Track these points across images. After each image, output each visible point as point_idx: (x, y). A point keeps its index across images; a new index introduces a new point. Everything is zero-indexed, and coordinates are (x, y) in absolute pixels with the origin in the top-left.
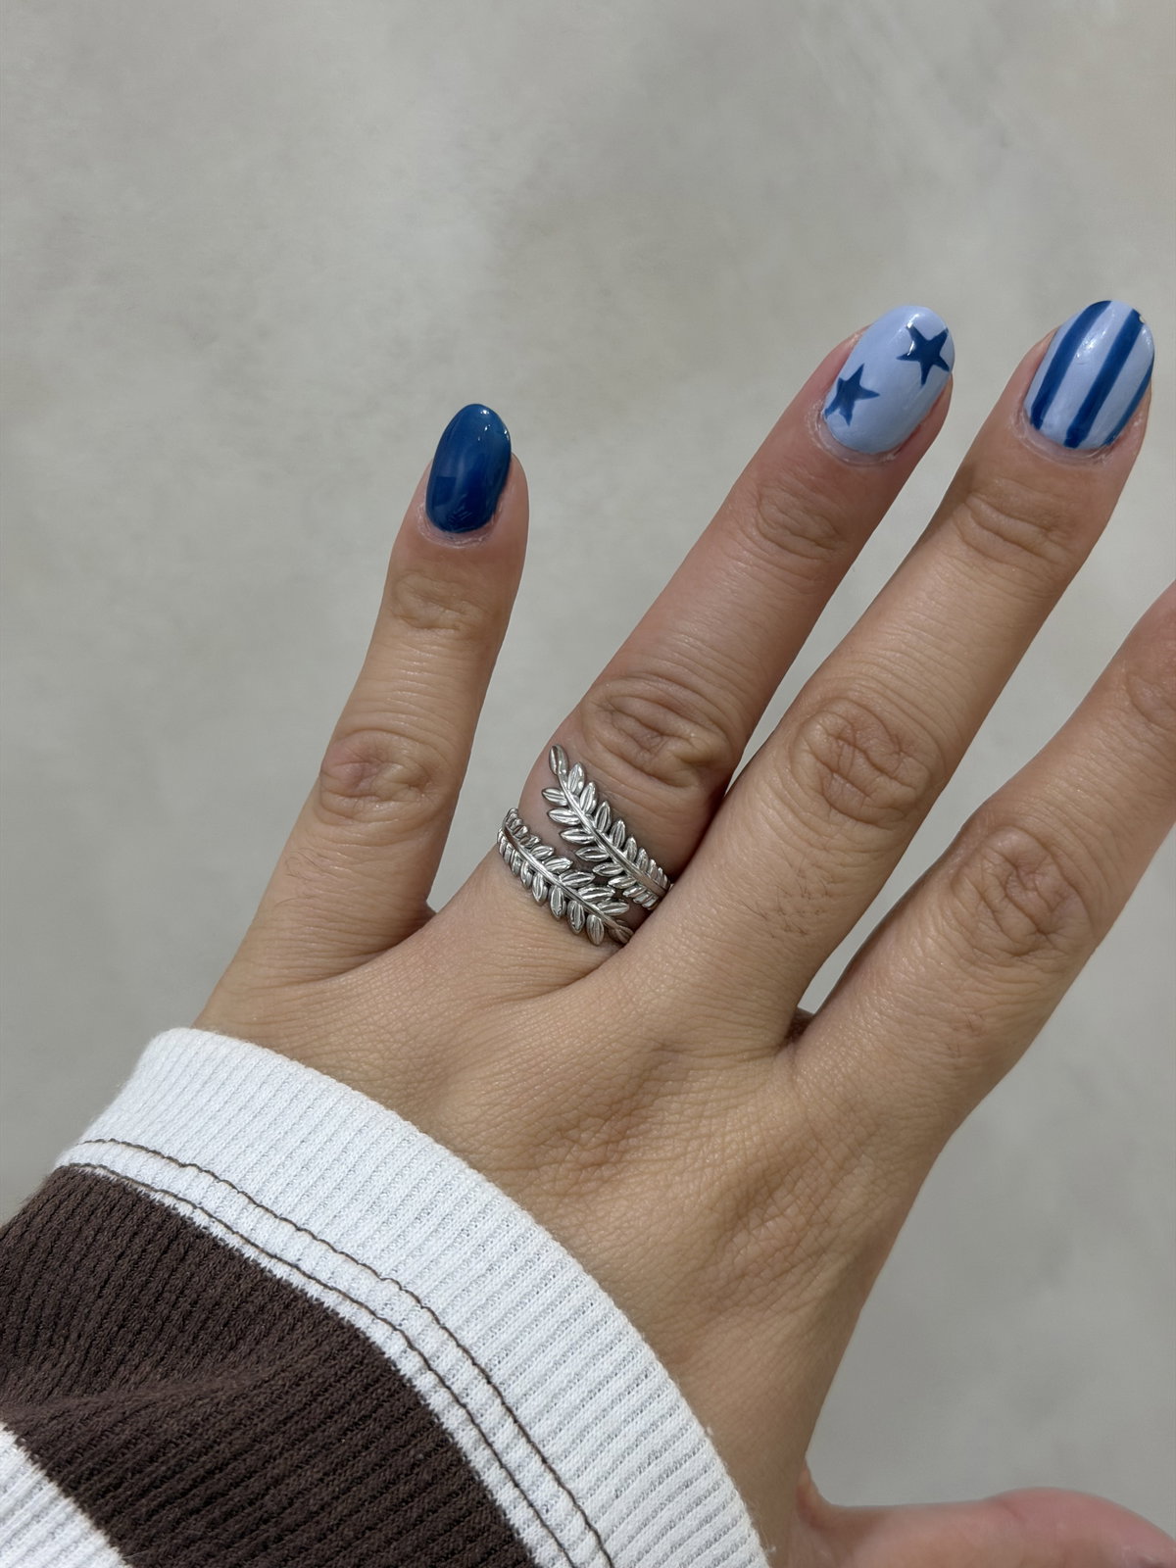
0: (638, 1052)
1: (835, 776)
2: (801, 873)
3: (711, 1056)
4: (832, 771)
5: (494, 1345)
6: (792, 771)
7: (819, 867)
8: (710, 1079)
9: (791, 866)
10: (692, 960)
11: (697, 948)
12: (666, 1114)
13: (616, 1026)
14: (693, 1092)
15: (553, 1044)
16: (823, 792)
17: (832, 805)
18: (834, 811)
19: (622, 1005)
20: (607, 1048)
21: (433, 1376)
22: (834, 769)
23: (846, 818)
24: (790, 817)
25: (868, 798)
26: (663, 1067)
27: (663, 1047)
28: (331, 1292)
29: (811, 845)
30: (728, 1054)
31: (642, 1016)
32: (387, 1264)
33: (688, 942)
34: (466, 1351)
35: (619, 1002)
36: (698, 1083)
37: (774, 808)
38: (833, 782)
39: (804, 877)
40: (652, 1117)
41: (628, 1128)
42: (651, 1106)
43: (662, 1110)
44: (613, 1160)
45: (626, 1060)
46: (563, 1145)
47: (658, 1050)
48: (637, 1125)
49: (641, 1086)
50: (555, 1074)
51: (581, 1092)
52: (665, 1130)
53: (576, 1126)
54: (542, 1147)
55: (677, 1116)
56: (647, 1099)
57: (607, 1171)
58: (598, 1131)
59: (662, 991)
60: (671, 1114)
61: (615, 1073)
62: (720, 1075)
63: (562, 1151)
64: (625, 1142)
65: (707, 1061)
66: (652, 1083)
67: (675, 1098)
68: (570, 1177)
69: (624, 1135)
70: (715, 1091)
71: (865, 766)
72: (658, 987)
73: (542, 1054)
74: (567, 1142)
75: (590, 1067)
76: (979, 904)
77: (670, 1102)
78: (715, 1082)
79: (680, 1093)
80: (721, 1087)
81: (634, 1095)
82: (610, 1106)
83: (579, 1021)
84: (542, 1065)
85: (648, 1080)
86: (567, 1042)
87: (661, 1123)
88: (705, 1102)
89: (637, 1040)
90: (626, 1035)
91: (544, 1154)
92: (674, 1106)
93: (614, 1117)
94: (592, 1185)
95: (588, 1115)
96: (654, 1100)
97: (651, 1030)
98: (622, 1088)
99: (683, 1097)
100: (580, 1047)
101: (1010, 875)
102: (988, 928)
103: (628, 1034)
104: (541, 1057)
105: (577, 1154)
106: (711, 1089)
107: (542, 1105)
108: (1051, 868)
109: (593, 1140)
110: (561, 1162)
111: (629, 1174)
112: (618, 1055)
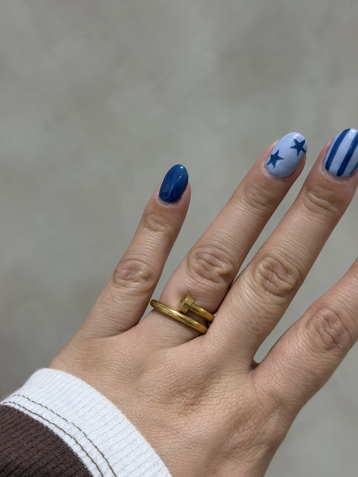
1: (267, 281)
2: (257, 310)
3: (229, 372)
4: (266, 279)
6: (253, 279)
7: (263, 309)
8: (228, 379)
12: (214, 390)
13: (199, 359)
14: (223, 383)
15: (178, 363)
16: (263, 285)
17: (266, 289)
18: (267, 291)
20: (196, 366)
23: (271, 294)
24: (253, 293)
25: (277, 288)
26: (214, 374)
27: (214, 367)
29: (260, 302)
30: (234, 371)
31: (207, 356)
35: (200, 352)
36: (225, 380)
37: (248, 290)
39: (258, 312)
40: (209, 390)
41: (202, 394)
42: (209, 387)
43: (213, 388)
44: (196, 403)
45: (202, 370)
46: (181, 397)
47: (212, 368)
48: (205, 393)
49: (206, 380)
50: (179, 373)
51: (187, 380)
52: (214, 395)
53: (185, 391)
54: (174, 397)
55: (218, 391)
56: (208, 384)
57: (194, 407)
58: (192, 394)
59: (214, 348)
60: (216, 390)
61: (198, 374)
62: (232, 378)
63: (181, 399)
64: (200, 398)
65: (227, 373)
66: (210, 379)
67: (217, 385)
68: (183, 408)
69: (200, 396)
70: (230, 383)
71: (276, 277)
72: (213, 347)
73: (175, 366)
74: (182, 396)
75: (190, 372)
76: (316, 332)
77: (215, 386)
78: (230, 380)
79: (219, 383)
80: (232, 382)
81: (204, 382)
82: (196, 385)
83: (187, 356)
84: (175, 370)
85: (208, 378)
86: (183, 363)
87: (213, 393)
88: (227, 387)
89: (206, 364)
90: (202, 362)
91: (175, 399)
92: (217, 387)
93: (197, 389)
94: (190, 411)
95: (189, 388)
96: (210, 385)
97: (210, 361)
98: (201, 380)
99: (220, 384)
100: (187, 365)
101: (326, 323)
102: (318, 340)
103: (203, 362)
104: (175, 367)
105: (185, 400)
106: (229, 383)
107: (174, 383)
108: (339, 322)
109: (191, 396)
110: (180, 403)
111: (202, 409)
112: (199, 369)
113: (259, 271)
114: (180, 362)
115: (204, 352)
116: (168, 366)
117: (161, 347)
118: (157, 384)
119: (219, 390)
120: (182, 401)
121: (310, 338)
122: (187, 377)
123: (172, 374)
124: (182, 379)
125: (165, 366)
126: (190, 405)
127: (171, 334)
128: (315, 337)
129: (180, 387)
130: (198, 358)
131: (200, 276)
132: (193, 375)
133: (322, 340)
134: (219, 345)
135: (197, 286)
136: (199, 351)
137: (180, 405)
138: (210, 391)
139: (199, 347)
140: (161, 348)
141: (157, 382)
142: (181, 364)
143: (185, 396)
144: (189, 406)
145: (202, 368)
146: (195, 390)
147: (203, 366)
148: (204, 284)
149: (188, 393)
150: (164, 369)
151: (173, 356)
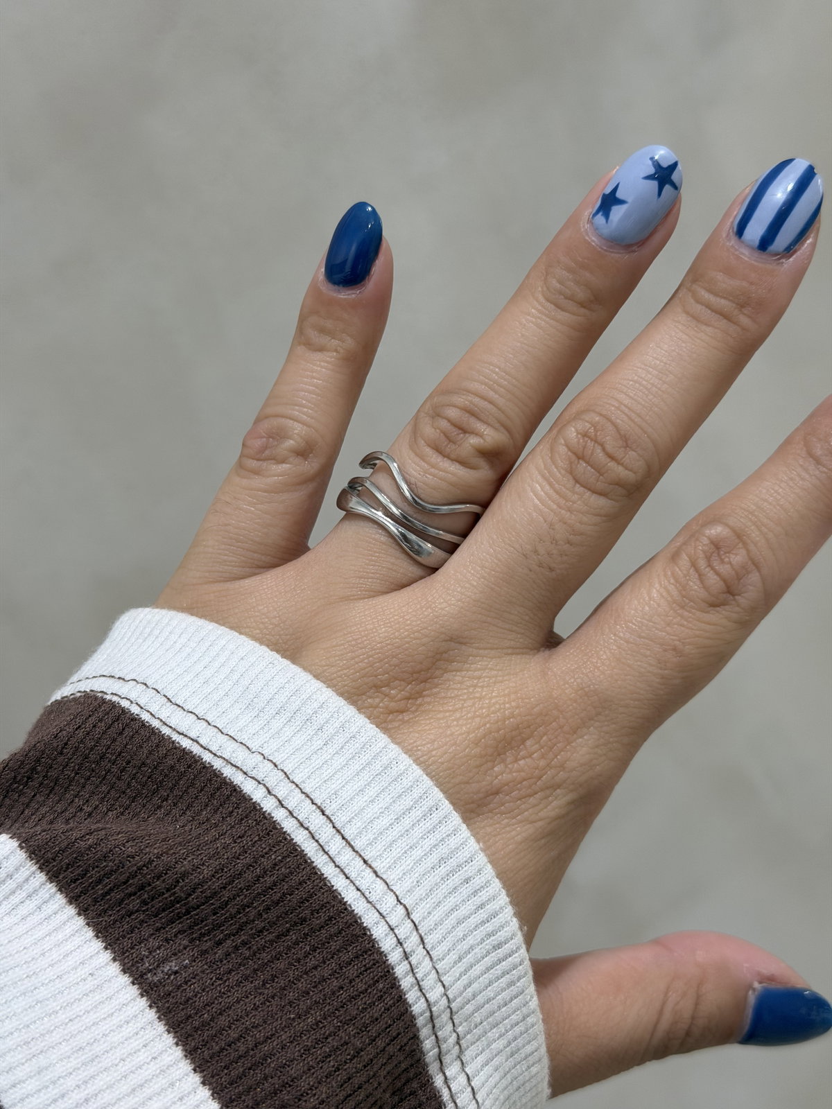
0: (432, 641)
1: (581, 462)
2: (551, 525)
3: (485, 649)
4: (579, 458)
5: (327, 792)
6: (551, 458)
7: (565, 523)
8: (484, 663)
9: (545, 521)
10: (475, 584)
11: (478, 576)
12: (452, 683)
13: (419, 622)
14: (471, 670)
15: (374, 630)
16: (571, 472)
17: (577, 481)
18: (578, 485)
19: (424, 609)
20: (412, 636)
21: (285, 811)
22: (580, 457)
23: (586, 491)
24: (547, 487)
25: (601, 477)
26: (451, 652)
27: (451, 639)
28: (219, 759)
29: (560, 508)
30: (497, 649)
31: (437, 617)
32: (256, 743)
33: (472, 572)
34: (308, 796)
35: (421, 608)
36: (475, 665)
37: (538, 482)
38: (579, 466)
39: (553, 529)
40: (441, 684)
41: (424, 691)
42: (441, 677)
43: (449, 680)
44: (412, 709)
45: (424, 645)
46: (377, 697)
47: (447, 641)
48: (431, 689)
49: (434, 664)
50: (375, 650)
51: (392, 663)
52: (449, 693)
53: (387, 685)
54: (364, 696)
55: (459, 685)
56: (438, 673)
57: (406, 717)
58: (403, 690)
59: (453, 602)
60: (454, 683)
61: (416, 652)
62: (491, 661)
63: (377, 700)
64: (421, 699)
65: (481, 651)
66: (442, 662)
67: (458, 673)
68: (381, 717)
69: (420, 694)
70: (487, 671)
71: (601, 455)
72: (450, 600)
73: (366, 636)
74: (380, 694)
75: (398, 647)
76: (690, 569)
77: (455, 676)
78: (488, 665)
79: (462, 671)
80: (491, 669)
81: (429, 669)
82: (412, 674)
83: (393, 617)
84: (365, 643)
85: (440, 660)
86: (383, 630)
87: (448, 689)
88: (479, 678)
89: (433, 633)
90: (424, 629)
91: (364, 701)
92: (457, 678)
93: (413, 683)
94: (396, 724)
95: (396, 679)
96: (443, 674)
97: (443, 627)
98: (421, 663)
99: (464, 673)
100: (393, 634)
101: (713, 553)
102: (694, 585)
103: (426, 628)
104: (365, 638)
105: (386, 703)
106: (485, 669)
107: (365, 668)
108: (741, 550)
109: (399, 696)
110: (377, 707)
111: (422, 718)
112: (418, 641)
113: (565, 441)
114: (378, 628)
115: (432, 609)
116: (351, 636)
117: (342, 598)
118: (328, 671)
119: (461, 683)
120: (379, 703)
121: (677, 581)
122: (392, 658)
123: (360, 651)
124: (381, 661)
125: (345, 634)
126: (397, 711)
127: (367, 573)
128: (688, 578)
129: (376, 676)
130: (416, 621)
131: (437, 454)
132: (405, 655)
133: (701, 586)
134: (463, 596)
135: (429, 474)
136: (418, 606)
137: (375, 712)
138: (443, 686)
139: (420, 599)
140: (341, 601)
141: (325, 668)
142: (380, 632)
143: (386, 695)
144: (395, 714)
145: (425, 640)
146: (409, 684)
147: (426, 636)
148: (444, 471)
149: (393, 689)
150: (342, 642)
151: (364, 615)
